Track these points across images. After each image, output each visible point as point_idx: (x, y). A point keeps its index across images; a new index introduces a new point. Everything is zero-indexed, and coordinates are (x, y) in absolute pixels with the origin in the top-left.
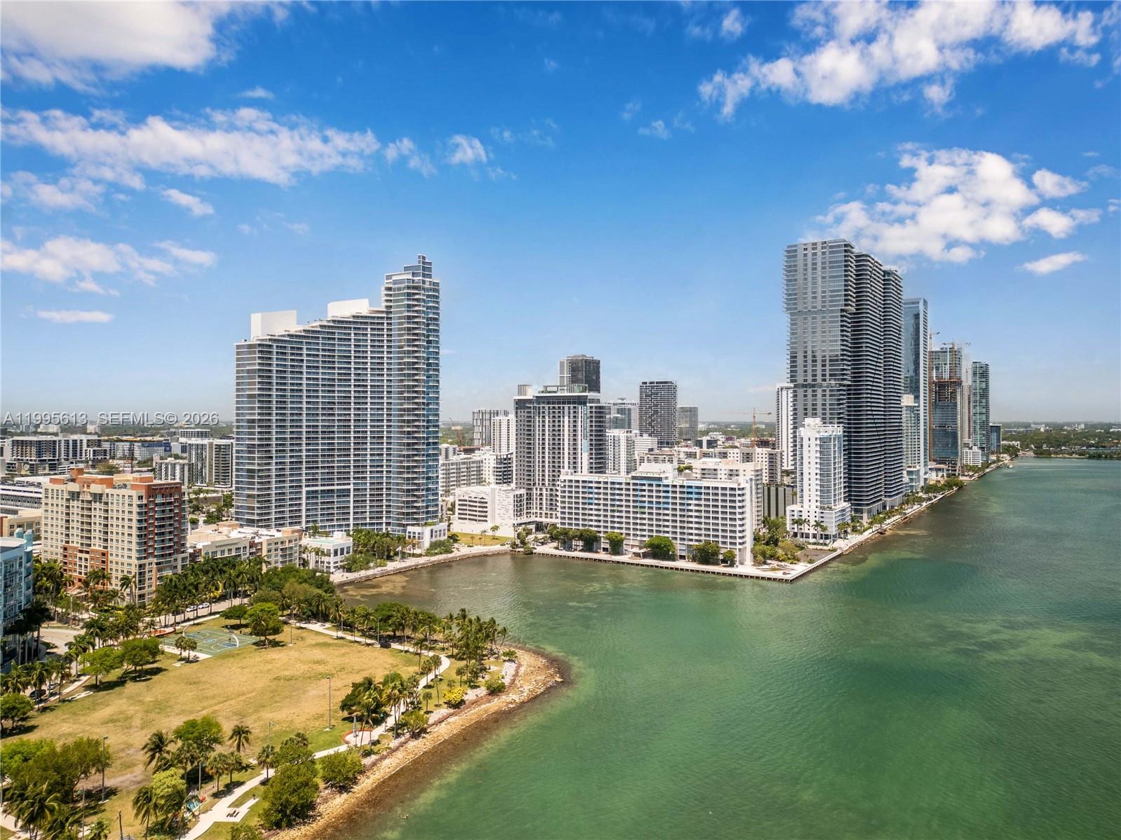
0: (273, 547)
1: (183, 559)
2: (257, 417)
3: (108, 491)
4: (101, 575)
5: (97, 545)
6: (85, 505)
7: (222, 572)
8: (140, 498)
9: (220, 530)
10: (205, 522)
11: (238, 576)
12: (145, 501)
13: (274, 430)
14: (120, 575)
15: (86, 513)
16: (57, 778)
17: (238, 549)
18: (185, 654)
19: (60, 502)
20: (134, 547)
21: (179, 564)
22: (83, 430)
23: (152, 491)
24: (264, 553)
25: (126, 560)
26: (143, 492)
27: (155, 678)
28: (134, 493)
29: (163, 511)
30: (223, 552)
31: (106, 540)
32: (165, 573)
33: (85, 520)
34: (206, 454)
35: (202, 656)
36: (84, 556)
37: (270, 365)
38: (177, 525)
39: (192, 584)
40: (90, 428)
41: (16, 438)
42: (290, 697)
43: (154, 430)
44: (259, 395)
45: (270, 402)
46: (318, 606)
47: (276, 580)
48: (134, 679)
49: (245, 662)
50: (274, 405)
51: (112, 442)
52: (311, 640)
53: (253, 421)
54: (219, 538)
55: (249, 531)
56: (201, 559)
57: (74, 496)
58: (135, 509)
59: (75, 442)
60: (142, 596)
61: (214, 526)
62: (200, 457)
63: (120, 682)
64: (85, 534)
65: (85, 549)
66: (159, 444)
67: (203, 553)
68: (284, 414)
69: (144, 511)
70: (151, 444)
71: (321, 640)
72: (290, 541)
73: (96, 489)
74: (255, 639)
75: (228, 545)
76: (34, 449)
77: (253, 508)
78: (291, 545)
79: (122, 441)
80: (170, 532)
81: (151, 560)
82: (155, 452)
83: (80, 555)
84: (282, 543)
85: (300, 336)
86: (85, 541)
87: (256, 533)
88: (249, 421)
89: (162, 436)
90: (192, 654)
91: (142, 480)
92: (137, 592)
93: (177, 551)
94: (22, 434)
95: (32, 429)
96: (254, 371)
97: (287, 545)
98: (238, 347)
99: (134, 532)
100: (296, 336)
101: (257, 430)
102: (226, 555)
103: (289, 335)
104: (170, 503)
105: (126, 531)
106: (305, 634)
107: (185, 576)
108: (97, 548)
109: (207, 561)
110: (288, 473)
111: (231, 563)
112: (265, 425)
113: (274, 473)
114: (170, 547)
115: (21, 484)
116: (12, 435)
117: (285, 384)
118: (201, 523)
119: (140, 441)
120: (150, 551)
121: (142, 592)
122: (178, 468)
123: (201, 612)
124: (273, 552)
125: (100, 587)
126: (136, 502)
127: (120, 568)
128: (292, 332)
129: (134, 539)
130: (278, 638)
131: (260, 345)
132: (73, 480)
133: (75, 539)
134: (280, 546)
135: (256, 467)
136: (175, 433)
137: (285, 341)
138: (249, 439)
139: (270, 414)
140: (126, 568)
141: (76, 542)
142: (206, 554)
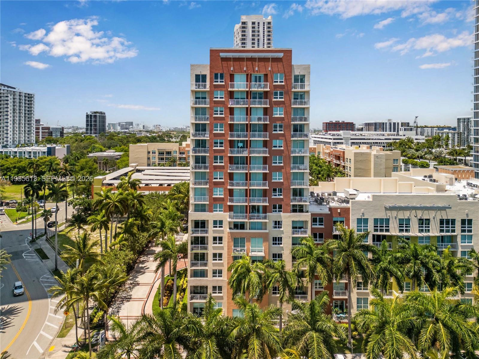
76: (373, 127)
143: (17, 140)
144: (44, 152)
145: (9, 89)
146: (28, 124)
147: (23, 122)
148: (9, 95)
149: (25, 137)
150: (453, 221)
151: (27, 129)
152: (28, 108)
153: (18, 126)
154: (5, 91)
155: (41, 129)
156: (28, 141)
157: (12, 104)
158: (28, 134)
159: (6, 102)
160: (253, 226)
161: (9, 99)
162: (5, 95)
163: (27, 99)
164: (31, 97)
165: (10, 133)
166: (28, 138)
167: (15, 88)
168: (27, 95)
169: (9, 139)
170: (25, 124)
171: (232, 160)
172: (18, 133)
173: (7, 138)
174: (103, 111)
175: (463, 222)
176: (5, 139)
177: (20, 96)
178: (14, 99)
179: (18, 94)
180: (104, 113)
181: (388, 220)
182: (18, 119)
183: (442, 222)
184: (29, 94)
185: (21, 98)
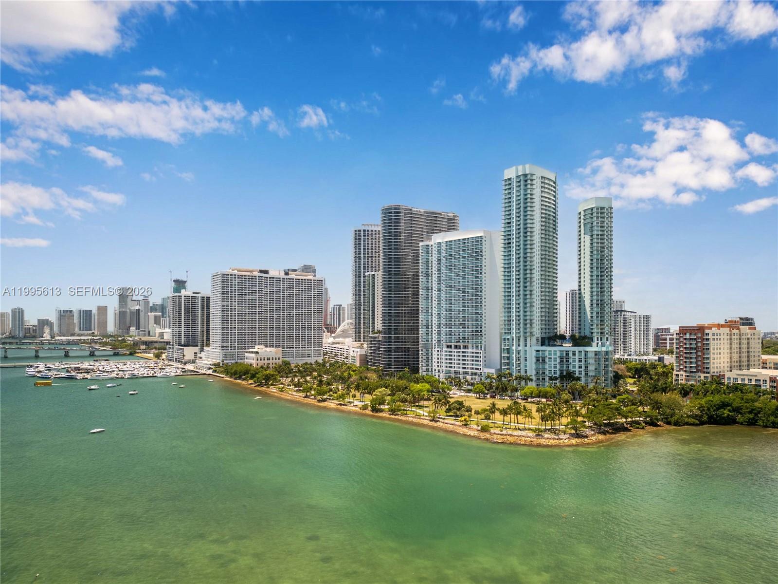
17: (758, 380)
21: (702, 380)
23: (682, 331)
29: (691, 344)
38: (699, 353)
67: (726, 377)
75: (749, 376)
80: (695, 358)
81: (681, 373)
93: (701, 371)
114: (695, 367)
120: (681, 367)
142: (729, 378)
143: (638, 351)
144: (656, 360)
145: (632, 314)
146: (646, 339)
147: (642, 337)
148: (632, 318)
149: (644, 348)
150: (760, 380)
151: (645, 342)
152: (646, 326)
153: (638, 340)
154: (629, 316)
155: (668, 339)
156: (647, 352)
157: (634, 325)
158: (646, 347)
159: (630, 323)
160: (692, 377)
161: (632, 321)
162: (629, 319)
163: (645, 319)
164: (649, 318)
165: (633, 345)
166: (646, 349)
167: (636, 313)
168: (645, 317)
169: (632, 350)
170: (644, 339)
171: (685, 357)
172: (638, 346)
173: (631, 349)
174: (749, 316)
175: (764, 380)
176: (630, 350)
177: (640, 318)
178: (635, 321)
179: (638, 316)
180: (752, 319)
181: (737, 379)
182: (638, 335)
183: (756, 380)
184: (646, 316)
185: (641, 319)
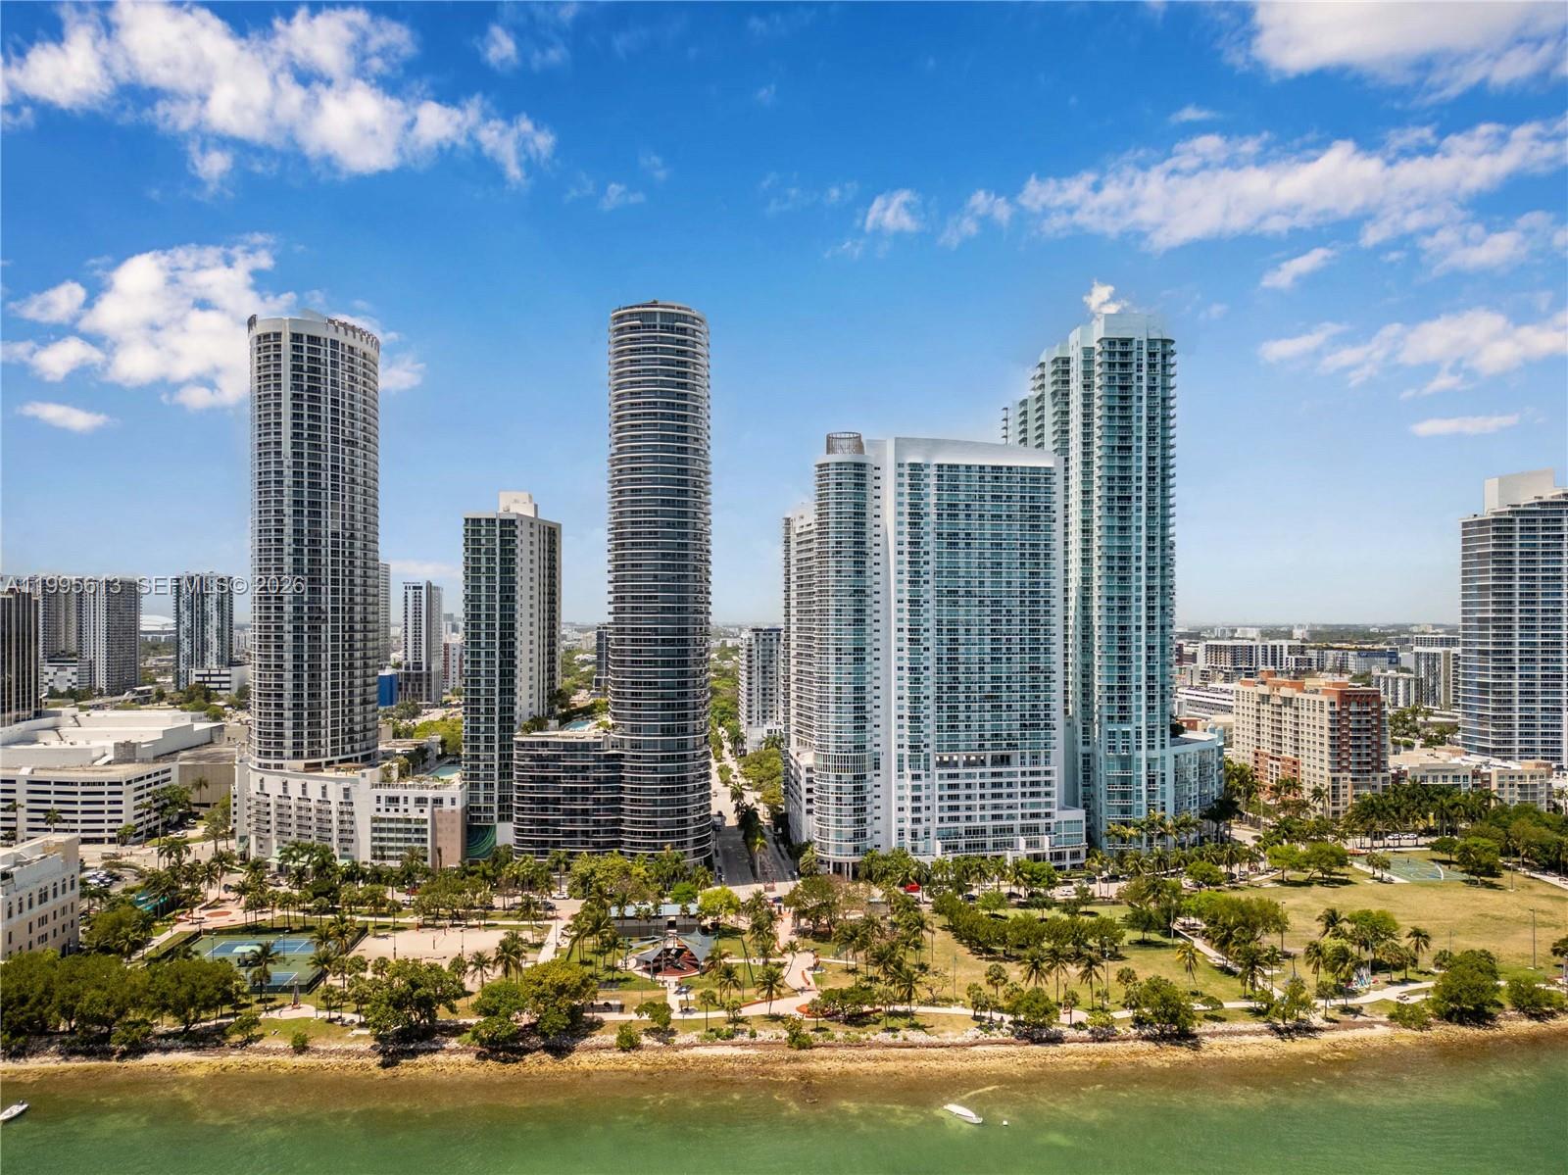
0: (1507, 781)
1: (1385, 779)
2: (1491, 615)
3: (1298, 695)
4: (1292, 785)
5: (1288, 753)
6: (1276, 709)
7: (1432, 799)
8: (1332, 704)
9: (1437, 754)
10: (1422, 746)
11: (1452, 807)
12: (1337, 708)
13: (1517, 632)
14: (1312, 787)
15: (1276, 717)
16: (1243, 919)
17: (1456, 777)
18: (1378, 874)
19: (1250, 705)
20: (1326, 757)
21: (1380, 784)
22: (1289, 635)
23: (1346, 697)
24: (1494, 786)
25: (1318, 771)
26: (1335, 699)
27: (1343, 887)
28: (1325, 699)
29: (1359, 721)
30: (1435, 778)
31: (1297, 748)
32: (1361, 792)
33: (1276, 725)
34: (1441, 665)
35: (1397, 880)
36: (1275, 763)
37: (1510, 545)
38: (1375, 738)
39: (1391, 806)
40: (1298, 633)
41: (1209, 642)
42: (1494, 933)
43: (1382, 636)
44: (1494, 586)
45: (1510, 594)
46: (1558, 855)
47: (1504, 818)
48: (1322, 884)
49: (1447, 894)
50: (1517, 599)
51: (1321, 649)
52: (1541, 890)
53: (1486, 620)
54: (1432, 761)
55: (1475, 760)
56: (1406, 783)
57: (1265, 699)
58: (1327, 716)
59: (1274, 648)
60: (1336, 813)
61: (1430, 751)
62: (1431, 670)
63: (1308, 883)
64: (1276, 740)
65: (1276, 755)
66: (1381, 653)
67: (1409, 776)
68: (1533, 611)
69: (1337, 720)
70: (1370, 653)
71: (1556, 893)
72: (1532, 777)
73: (1286, 692)
74: (1465, 876)
75: (1445, 771)
76: (1229, 655)
77: (1486, 733)
78: (1534, 782)
79: (1332, 648)
80: (1368, 746)
81: (1345, 774)
82: (1375, 663)
83: (1271, 762)
84: (1521, 777)
85: (1558, 503)
86: (1276, 748)
87: (1487, 764)
88: (1480, 620)
89: (1389, 643)
90: (1386, 876)
91: (1335, 685)
92: (1331, 808)
93: (1378, 769)
94: (1217, 638)
95: (1229, 634)
96: (1487, 555)
97: (1528, 781)
98: (1465, 525)
99: (1326, 741)
100: (1552, 503)
101: (1491, 632)
102: (1440, 782)
103: (1540, 504)
104: (1367, 713)
105: (1318, 739)
106: (1534, 883)
107: (1386, 797)
108: (1288, 755)
109: (1414, 785)
110: (1539, 689)
111: (1445, 791)
112: (1504, 627)
113: (1516, 690)
114: (1368, 763)
115: (1216, 691)
116: (1205, 639)
117: (1534, 570)
118: (1417, 747)
119: (1356, 649)
120: (1345, 764)
121: (1336, 808)
122: (1401, 683)
123: (1403, 842)
124: (1506, 788)
125: (1291, 797)
126: (1327, 708)
127: (1312, 779)
128: (1547, 498)
129: (1326, 749)
130: (1496, 881)
131: (1494, 520)
132: (1264, 683)
133: (1266, 745)
134: (1518, 782)
135: (1491, 680)
136: (1407, 640)
137: (1535, 512)
138: (1481, 643)
139: (1510, 611)
140: (1318, 781)
141: (1267, 748)
142: (1415, 777)
160: (1362, 780)
181: (1427, 777)
183: (1454, 777)
